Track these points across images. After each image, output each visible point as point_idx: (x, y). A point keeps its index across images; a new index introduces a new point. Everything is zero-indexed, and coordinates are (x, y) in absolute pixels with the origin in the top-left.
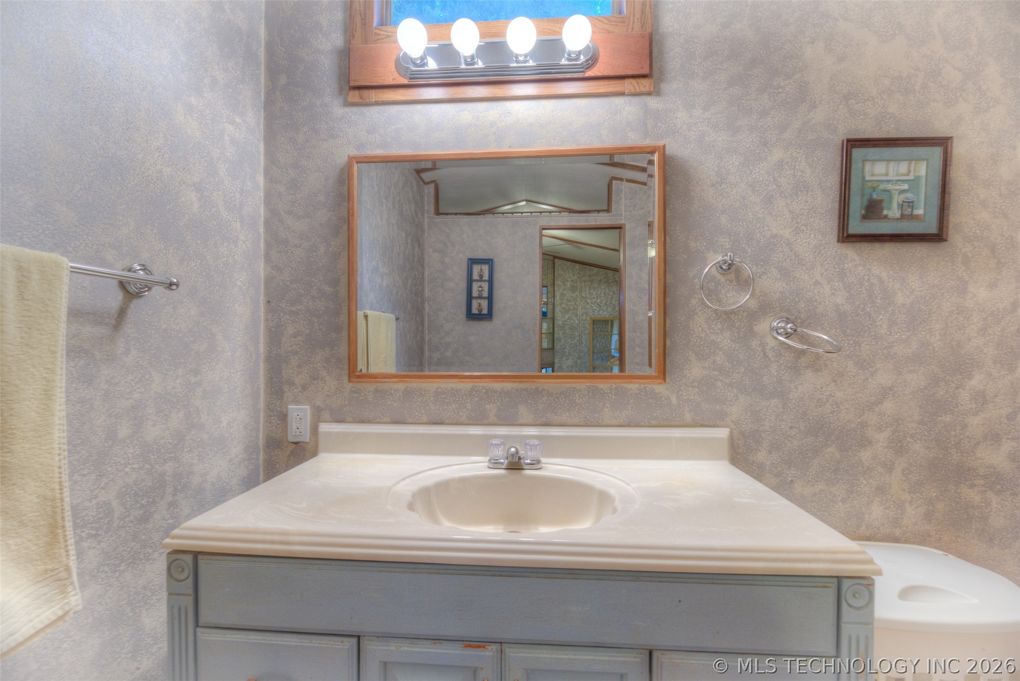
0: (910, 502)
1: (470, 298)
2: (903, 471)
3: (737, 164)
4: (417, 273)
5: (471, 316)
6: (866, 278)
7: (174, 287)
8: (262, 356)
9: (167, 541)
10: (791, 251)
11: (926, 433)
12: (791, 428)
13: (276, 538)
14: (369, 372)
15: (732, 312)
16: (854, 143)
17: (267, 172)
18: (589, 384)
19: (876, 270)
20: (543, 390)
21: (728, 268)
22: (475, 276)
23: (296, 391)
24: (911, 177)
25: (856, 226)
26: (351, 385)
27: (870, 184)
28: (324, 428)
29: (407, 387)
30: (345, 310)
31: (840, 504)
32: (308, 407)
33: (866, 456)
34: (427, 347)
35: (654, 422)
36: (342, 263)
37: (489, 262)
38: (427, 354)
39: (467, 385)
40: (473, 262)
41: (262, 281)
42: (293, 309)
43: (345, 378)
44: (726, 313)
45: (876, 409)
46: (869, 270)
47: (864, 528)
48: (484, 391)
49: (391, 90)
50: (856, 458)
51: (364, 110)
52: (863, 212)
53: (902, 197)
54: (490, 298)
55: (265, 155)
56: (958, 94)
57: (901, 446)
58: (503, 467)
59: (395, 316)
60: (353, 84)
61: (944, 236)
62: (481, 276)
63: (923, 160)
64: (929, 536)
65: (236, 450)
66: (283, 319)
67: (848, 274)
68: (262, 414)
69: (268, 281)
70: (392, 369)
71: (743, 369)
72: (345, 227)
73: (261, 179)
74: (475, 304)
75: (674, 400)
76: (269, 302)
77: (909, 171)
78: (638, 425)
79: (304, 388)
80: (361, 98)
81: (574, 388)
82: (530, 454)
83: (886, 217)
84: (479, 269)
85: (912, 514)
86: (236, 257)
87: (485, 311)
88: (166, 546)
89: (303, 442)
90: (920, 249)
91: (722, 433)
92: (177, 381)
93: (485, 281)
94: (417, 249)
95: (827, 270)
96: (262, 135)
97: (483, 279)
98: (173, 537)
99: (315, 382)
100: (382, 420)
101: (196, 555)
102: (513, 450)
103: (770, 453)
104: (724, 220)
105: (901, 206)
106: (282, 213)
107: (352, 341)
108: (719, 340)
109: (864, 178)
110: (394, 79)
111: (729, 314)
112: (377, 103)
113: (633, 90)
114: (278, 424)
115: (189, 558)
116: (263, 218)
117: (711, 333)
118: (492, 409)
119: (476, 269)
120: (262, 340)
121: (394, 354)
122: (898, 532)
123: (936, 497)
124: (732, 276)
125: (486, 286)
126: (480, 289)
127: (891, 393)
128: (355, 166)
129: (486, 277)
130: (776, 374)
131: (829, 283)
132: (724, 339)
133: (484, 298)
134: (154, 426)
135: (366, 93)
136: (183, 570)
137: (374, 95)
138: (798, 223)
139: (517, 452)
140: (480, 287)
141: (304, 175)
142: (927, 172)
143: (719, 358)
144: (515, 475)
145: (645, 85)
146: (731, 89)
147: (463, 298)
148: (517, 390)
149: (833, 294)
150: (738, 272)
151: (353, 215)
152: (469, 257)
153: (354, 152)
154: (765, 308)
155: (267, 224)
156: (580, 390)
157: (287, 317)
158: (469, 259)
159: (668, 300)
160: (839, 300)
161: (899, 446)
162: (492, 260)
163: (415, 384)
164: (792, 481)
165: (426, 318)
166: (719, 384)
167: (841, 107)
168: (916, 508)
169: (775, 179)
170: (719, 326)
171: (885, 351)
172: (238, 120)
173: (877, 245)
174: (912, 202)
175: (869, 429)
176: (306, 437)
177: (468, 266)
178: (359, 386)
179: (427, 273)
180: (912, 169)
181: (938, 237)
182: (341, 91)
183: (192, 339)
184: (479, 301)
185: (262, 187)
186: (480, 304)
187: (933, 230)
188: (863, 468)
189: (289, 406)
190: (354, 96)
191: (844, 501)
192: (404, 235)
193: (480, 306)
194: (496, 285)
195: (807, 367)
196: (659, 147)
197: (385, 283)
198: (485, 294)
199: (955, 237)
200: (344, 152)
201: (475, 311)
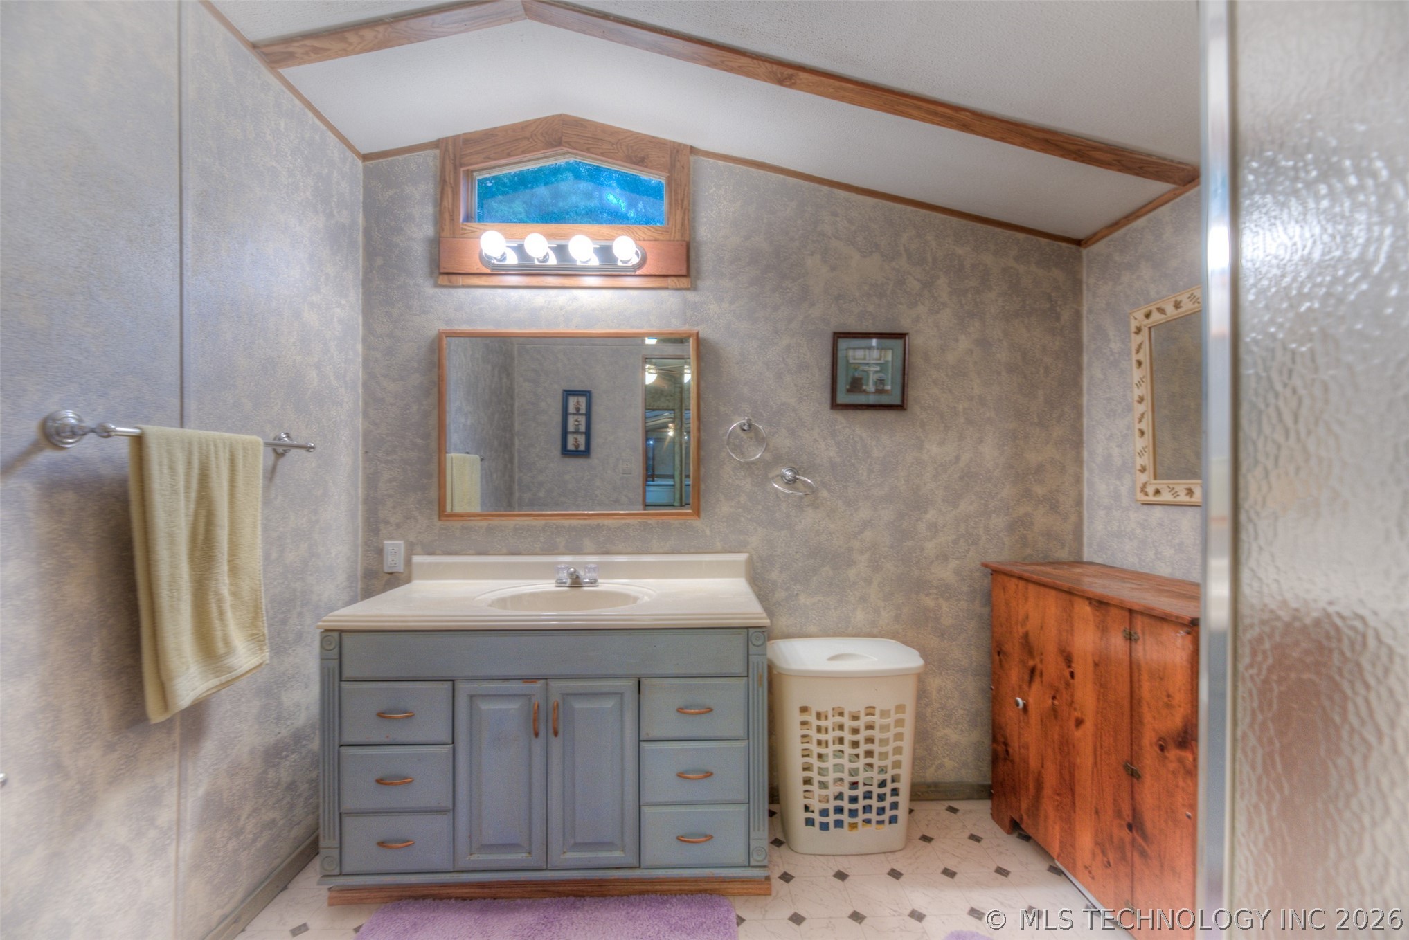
0: (884, 607)
1: (565, 433)
2: (879, 584)
3: (756, 347)
4: (504, 406)
5: (565, 452)
6: (851, 437)
7: (312, 450)
8: (360, 499)
9: (320, 624)
10: (796, 415)
11: (895, 555)
12: (797, 552)
13: (397, 619)
14: (454, 511)
15: (753, 463)
16: (839, 335)
17: (364, 340)
18: (640, 520)
19: (858, 431)
20: (604, 525)
21: (749, 428)
22: (571, 409)
23: (391, 528)
24: (882, 361)
25: (843, 398)
26: (440, 523)
27: (853, 366)
28: (416, 559)
29: (489, 524)
30: (435, 459)
31: (833, 611)
32: (402, 542)
33: (852, 573)
34: (517, 487)
35: (692, 550)
36: (433, 420)
37: (586, 394)
38: (517, 494)
39: (540, 522)
40: (568, 393)
41: (361, 434)
42: (388, 458)
43: (436, 518)
44: (747, 463)
45: (859, 537)
46: (854, 431)
47: (850, 628)
48: (555, 527)
49: (476, 276)
50: (845, 575)
51: (453, 291)
52: (848, 387)
53: (876, 376)
54: (588, 434)
55: (364, 325)
56: (918, 299)
57: (878, 565)
58: (567, 585)
59: (480, 456)
60: (442, 271)
61: (905, 406)
62: (578, 409)
63: (889, 349)
64: (898, 633)
65: (341, 577)
66: (379, 467)
67: (838, 434)
68: (360, 550)
69: (366, 434)
70: (476, 508)
71: (760, 508)
72: (436, 389)
73: (360, 347)
74: (571, 439)
75: (708, 532)
76: (366, 452)
77: (881, 357)
78: (679, 553)
79: (398, 526)
80: (450, 282)
81: (629, 524)
82: (588, 575)
83: (865, 391)
84: (576, 401)
85: (886, 616)
86: (342, 417)
87: (582, 448)
88: (318, 627)
89: (397, 572)
90: (889, 416)
91: (742, 557)
92: (304, 519)
93: (582, 414)
94: (505, 380)
95: (823, 430)
96: (361, 308)
97: (580, 412)
98: (324, 621)
99: (408, 521)
100: (468, 553)
101: (341, 632)
102: (572, 570)
103: (781, 572)
104: (746, 390)
105: (875, 383)
106: (379, 376)
107: (441, 486)
108: (742, 484)
109: (848, 361)
110: (478, 269)
111: (750, 464)
112: (464, 286)
113: (675, 287)
114: (375, 558)
115: (336, 635)
116: (361, 380)
117: (737, 479)
118: (561, 541)
119: (572, 401)
120: (360, 485)
121: (478, 495)
122: (875, 631)
123: (902, 603)
124: (752, 434)
125: (583, 420)
126: (577, 423)
127: (870, 524)
128: (445, 339)
129: (583, 410)
130: (785, 511)
131: (824, 440)
132: (747, 484)
133: (581, 433)
134: (290, 552)
135: (454, 278)
136: (330, 644)
137: (461, 280)
138: (801, 394)
139: (575, 572)
140: (577, 421)
141: (399, 344)
142: (893, 357)
143: (743, 499)
144: (576, 592)
145: (684, 282)
146: (751, 288)
147: (557, 432)
148: (582, 525)
149: (827, 449)
150: (757, 431)
151: (442, 381)
152: (565, 389)
153: (443, 327)
154: (778, 460)
155: (365, 385)
156: (633, 525)
157: (383, 465)
158: (565, 391)
159: (703, 453)
160: (832, 454)
161: (876, 566)
162: (589, 392)
163: (496, 522)
164: (797, 594)
165: (516, 455)
166: (743, 519)
167: (833, 305)
168: (889, 612)
169: (784, 359)
170: (743, 473)
171: (865, 493)
172: (343, 302)
173: (859, 412)
174: (883, 380)
175: (854, 552)
176: (400, 568)
177: (563, 398)
178: (448, 523)
179: (517, 404)
180: (883, 355)
181: (900, 407)
182: (431, 273)
183: (313, 486)
184: (575, 436)
185: (360, 353)
186: (576, 439)
187: (898, 402)
188: (849, 581)
189: (385, 542)
190: (443, 280)
191: (836, 608)
192: (489, 367)
193: (576, 442)
194: (595, 418)
195: (808, 506)
196: (693, 334)
197: (469, 423)
198: (583, 429)
199: (914, 408)
200: (436, 326)
201: (571, 447)
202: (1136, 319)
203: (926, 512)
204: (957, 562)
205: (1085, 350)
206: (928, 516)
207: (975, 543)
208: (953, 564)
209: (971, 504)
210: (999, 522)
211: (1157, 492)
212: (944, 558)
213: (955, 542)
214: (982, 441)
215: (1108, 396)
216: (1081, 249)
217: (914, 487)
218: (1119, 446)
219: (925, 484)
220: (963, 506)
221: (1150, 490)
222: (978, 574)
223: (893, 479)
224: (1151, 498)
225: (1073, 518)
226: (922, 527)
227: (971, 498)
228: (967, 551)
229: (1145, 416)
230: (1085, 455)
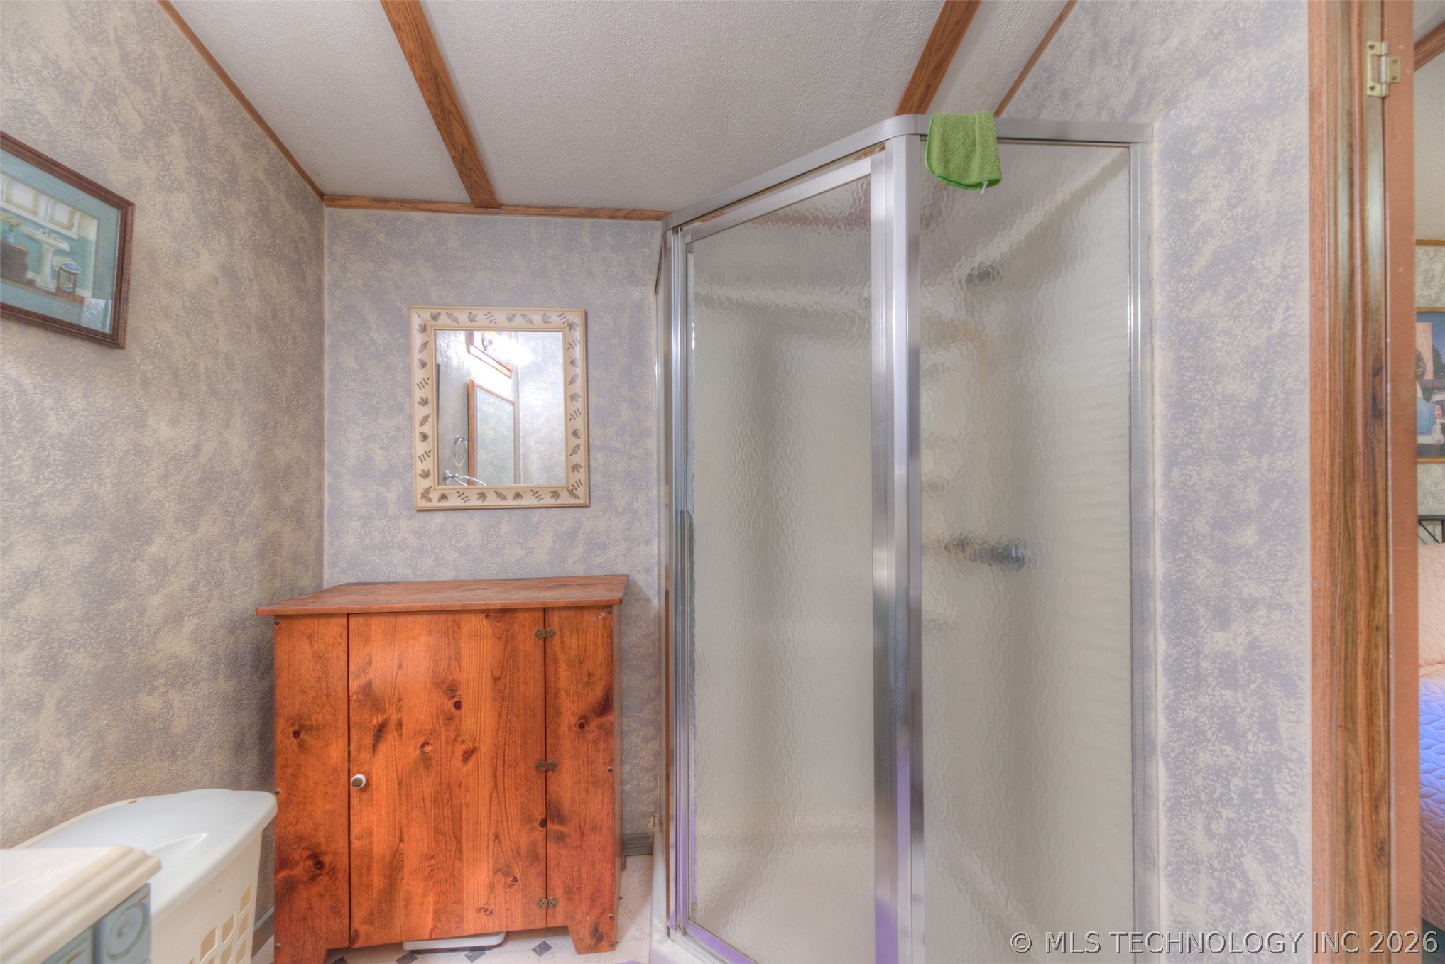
0: (70, 749)
2: (58, 704)
24: (74, 235)
27: (3, 215)
53: (59, 261)
57: (56, 665)
61: (120, 341)
63: (94, 217)
77: (72, 225)
83: (31, 284)
85: (73, 766)
90: (84, 351)
105: (56, 274)
123: (107, 726)
127: (38, 580)
142: (97, 238)
161: (51, 666)
173: (14, 327)
174: (75, 275)
180: (76, 223)
181: (113, 341)
187: (107, 329)
202: (419, 316)
203: (149, 542)
204: (196, 620)
205: (326, 329)
206: (153, 549)
207: (218, 585)
208: (190, 625)
209: (214, 523)
210: (247, 546)
211: (443, 497)
212: (176, 618)
213: (193, 588)
214: (227, 426)
215: (367, 390)
216: (324, 205)
217: (130, 496)
218: (386, 449)
219: (149, 491)
220: (204, 527)
221: (435, 496)
222: (222, 632)
223: (89, 481)
224: (435, 504)
225: (315, 534)
226: (142, 569)
227: (214, 514)
228: (209, 600)
229: (430, 419)
230: (327, 455)
